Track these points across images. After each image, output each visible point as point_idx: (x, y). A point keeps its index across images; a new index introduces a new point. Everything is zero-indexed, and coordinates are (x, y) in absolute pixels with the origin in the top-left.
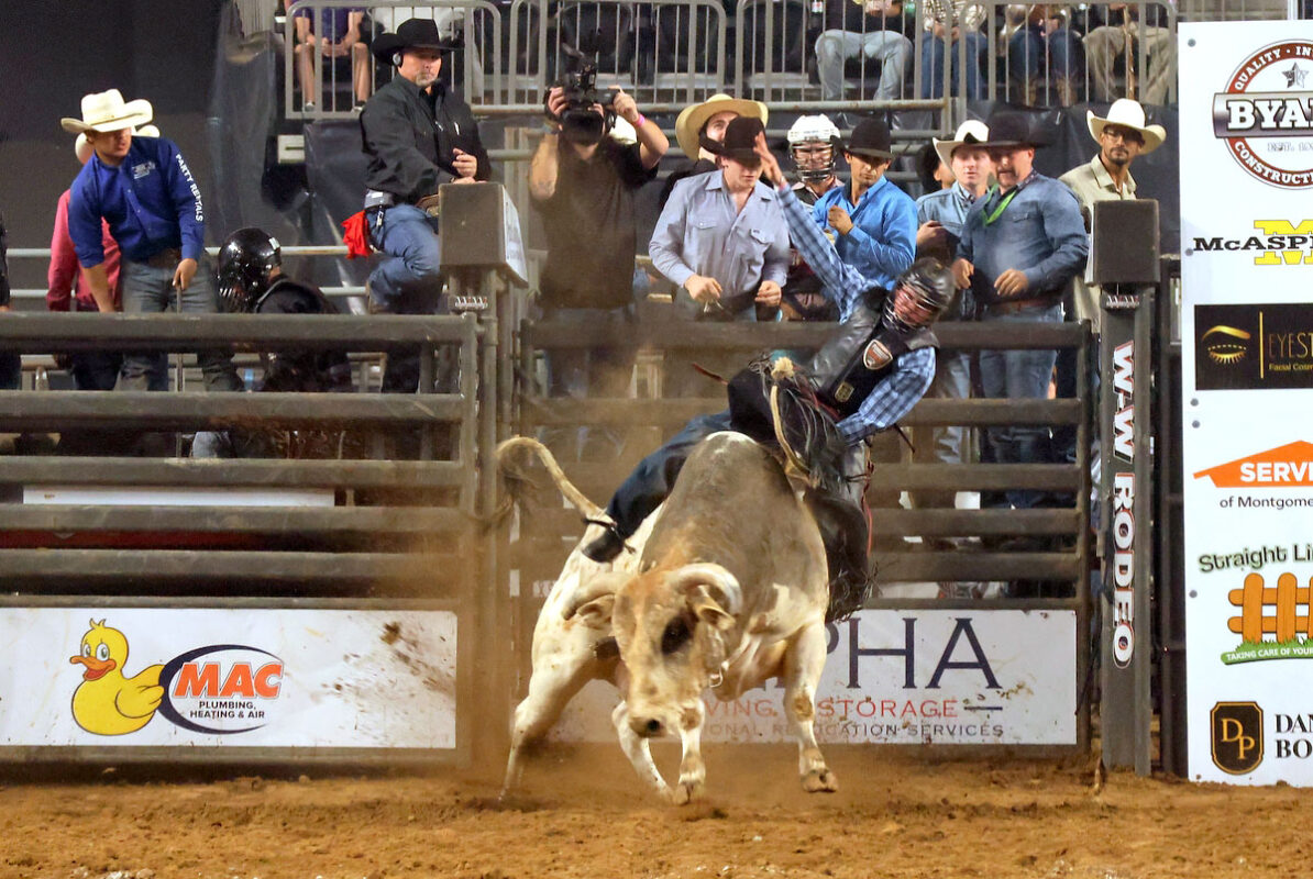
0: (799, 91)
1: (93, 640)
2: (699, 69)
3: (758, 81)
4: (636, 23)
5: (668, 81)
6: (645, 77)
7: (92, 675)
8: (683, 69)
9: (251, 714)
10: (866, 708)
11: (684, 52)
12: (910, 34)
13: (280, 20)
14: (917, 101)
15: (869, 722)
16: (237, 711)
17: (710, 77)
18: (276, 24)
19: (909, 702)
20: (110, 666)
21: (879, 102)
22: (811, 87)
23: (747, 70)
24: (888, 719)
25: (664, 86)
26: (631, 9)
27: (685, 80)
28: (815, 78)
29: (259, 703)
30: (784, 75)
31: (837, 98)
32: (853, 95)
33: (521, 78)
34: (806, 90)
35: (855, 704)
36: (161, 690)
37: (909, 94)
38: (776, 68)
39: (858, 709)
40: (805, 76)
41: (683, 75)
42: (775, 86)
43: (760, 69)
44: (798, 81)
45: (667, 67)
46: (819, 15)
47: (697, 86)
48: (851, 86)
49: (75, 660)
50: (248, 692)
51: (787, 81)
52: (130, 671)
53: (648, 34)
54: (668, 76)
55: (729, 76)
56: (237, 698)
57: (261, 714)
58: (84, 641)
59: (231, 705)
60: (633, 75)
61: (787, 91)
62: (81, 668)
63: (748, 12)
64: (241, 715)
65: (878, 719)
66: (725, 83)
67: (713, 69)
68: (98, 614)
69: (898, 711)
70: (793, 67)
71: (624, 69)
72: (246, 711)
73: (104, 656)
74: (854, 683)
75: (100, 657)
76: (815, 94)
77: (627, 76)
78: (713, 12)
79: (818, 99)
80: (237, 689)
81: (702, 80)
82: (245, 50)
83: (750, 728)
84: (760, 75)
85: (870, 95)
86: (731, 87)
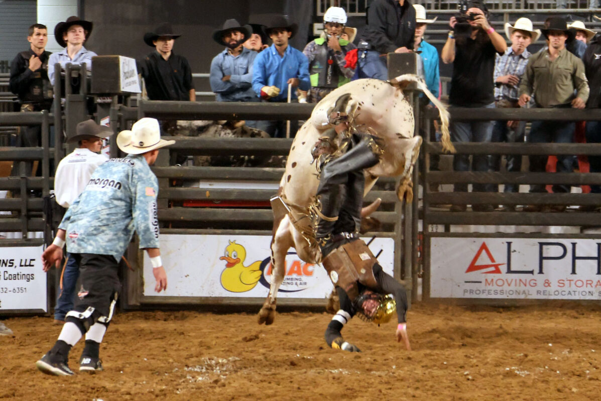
0: (549, 4)
1: (230, 249)
7: (230, 265)
9: (301, 284)
10: (579, 284)
15: (581, 289)
16: (294, 282)
19: (599, 281)
20: (237, 261)
24: (589, 289)
29: (304, 278)
31: (567, 7)
32: (574, 6)
35: (574, 282)
36: (260, 273)
39: (575, 284)
48: (573, 2)
49: (222, 258)
50: (299, 273)
52: (246, 264)
56: (294, 276)
57: (305, 283)
58: (226, 250)
59: (292, 279)
61: (544, 4)
62: (225, 262)
64: (296, 284)
65: (584, 288)
68: (232, 238)
69: (594, 285)
72: (298, 282)
73: (235, 256)
74: (574, 272)
75: (233, 257)
80: (295, 272)
83: (527, 292)
86: (519, 3)
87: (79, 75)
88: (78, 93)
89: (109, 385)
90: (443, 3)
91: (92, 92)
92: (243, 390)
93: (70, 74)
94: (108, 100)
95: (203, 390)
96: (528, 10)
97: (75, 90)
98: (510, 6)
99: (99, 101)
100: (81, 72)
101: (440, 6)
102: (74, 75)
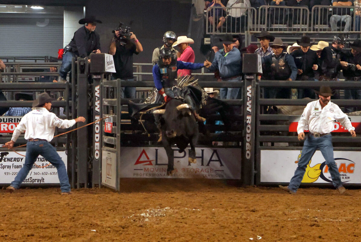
0: (326, 29)
2: (303, 24)
3: (317, 27)
4: (288, 13)
5: (296, 26)
6: (290, 25)
8: (299, 24)
11: (299, 19)
12: (352, 16)
13: (205, 11)
14: (354, 32)
17: (305, 26)
18: (204, 12)
21: (345, 32)
22: (329, 28)
23: (314, 24)
25: (294, 28)
26: (287, 10)
27: (299, 26)
28: (330, 26)
30: (323, 25)
31: (335, 30)
32: (339, 30)
33: (261, 25)
34: (328, 29)
37: (352, 30)
38: (321, 24)
40: (328, 26)
41: (299, 25)
42: (320, 28)
43: (317, 24)
44: (326, 27)
45: (295, 23)
46: (331, 11)
47: (302, 28)
48: (338, 28)
51: (324, 27)
53: (291, 15)
54: (296, 25)
55: (310, 25)
60: (287, 25)
61: (323, 29)
63: (314, 10)
66: (309, 27)
67: (306, 24)
70: (325, 24)
71: (285, 24)
76: (330, 30)
77: (286, 25)
78: (306, 10)
79: (331, 31)
81: (303, 26)
82: (197, 18)
84: (317, 25)
85: (343, 30)
86: (310, 28)
87: (84, 64)
88: (84, 73)
89: (99, 223)
90: (271, 28)
91: (91, 72)
92: (167, 226)
93: (80, 63)
94: (99, 77)
95: (147, 226)
96: (315, 32)
97: (82, 71)
98: (306, 30)
99: (95, 77)
100: (85, 62)
101: (269, 29)
102: (82, 64)
